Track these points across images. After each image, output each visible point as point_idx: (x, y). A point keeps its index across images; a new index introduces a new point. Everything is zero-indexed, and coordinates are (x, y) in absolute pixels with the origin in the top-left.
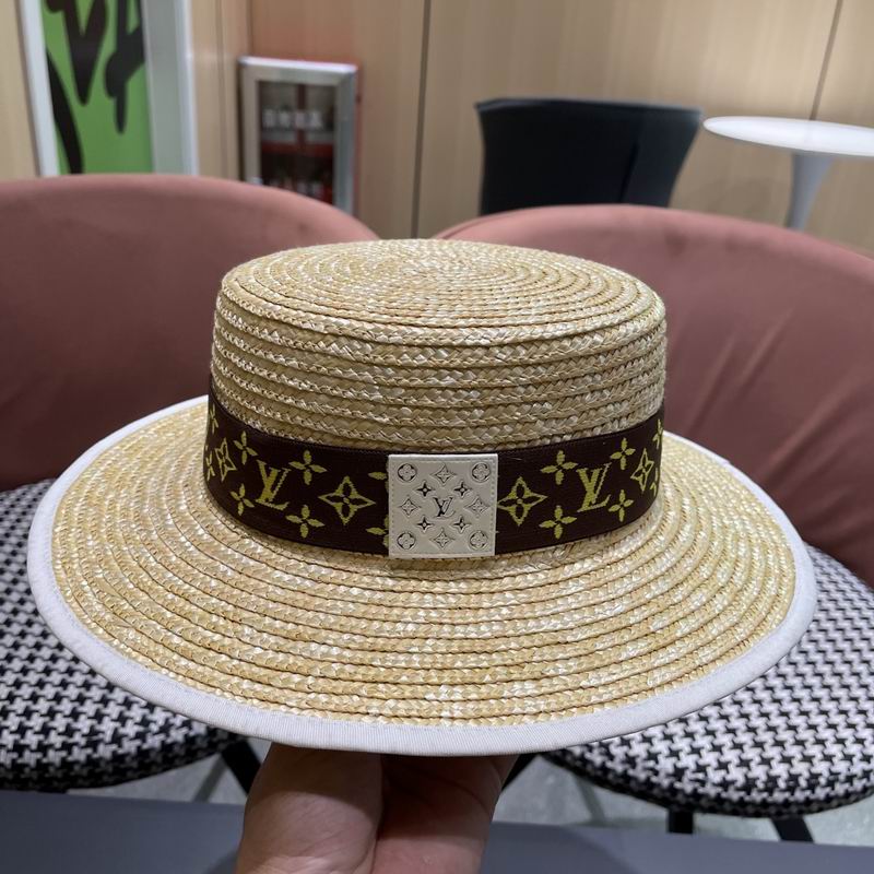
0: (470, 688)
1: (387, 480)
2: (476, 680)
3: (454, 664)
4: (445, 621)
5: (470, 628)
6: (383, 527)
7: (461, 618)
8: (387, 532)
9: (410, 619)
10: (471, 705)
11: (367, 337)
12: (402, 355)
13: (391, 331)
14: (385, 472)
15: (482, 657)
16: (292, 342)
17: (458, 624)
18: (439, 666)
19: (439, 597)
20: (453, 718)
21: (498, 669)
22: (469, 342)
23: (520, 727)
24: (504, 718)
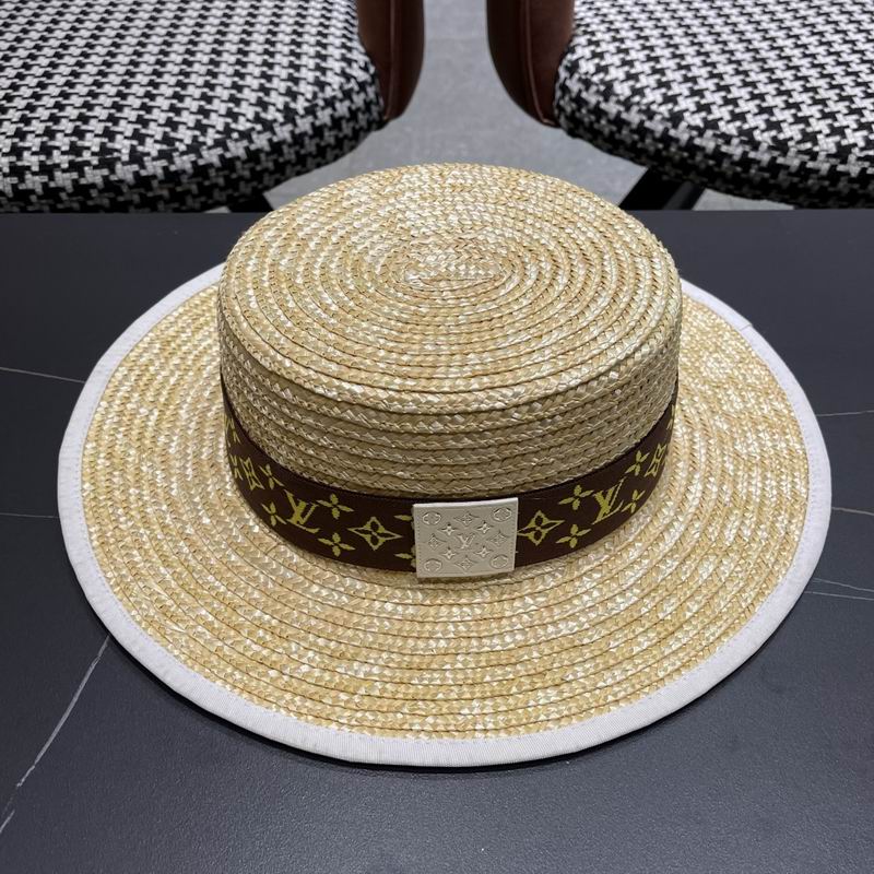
0: (499, 700)
1: (413, 520)
2: (505, 693)
3: (483, 678)
4: (472, 635)
5: (496, 641)
6: (410, 553)
7: (486, 630)
8: (415, 557)
9: (440, 635)
10: (501, 717)
11: (382, 406)
12: (418, 423)
13: (405, 401)
14: (410, 514)
15: (508, 669)
16: (306, 404)
17: (485, 637)
18: (470, 681)
19: (465, 609)
20: (486, 730)
21: (522, 679)
22: (484, 407)
23: (545, 733)
24: (531, 726)
